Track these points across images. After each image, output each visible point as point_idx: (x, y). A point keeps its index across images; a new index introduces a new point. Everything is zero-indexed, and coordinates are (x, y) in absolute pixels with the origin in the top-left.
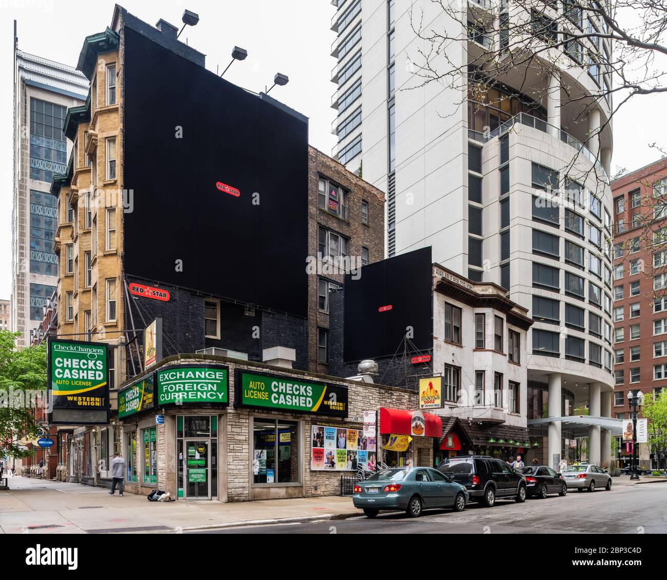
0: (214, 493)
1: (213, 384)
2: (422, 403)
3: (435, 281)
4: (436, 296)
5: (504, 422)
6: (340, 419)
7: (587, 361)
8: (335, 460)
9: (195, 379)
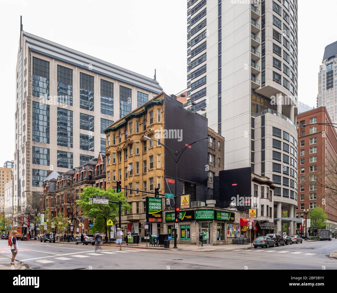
0: (209, 243)
1: (211, 214)
2: (250, 216)
3: (252, 178)
4: (252, 182)
5: (269, 221)
6: (232, 222)
7: (290, 198)
8: (232, 234)
9: (208, 213)
